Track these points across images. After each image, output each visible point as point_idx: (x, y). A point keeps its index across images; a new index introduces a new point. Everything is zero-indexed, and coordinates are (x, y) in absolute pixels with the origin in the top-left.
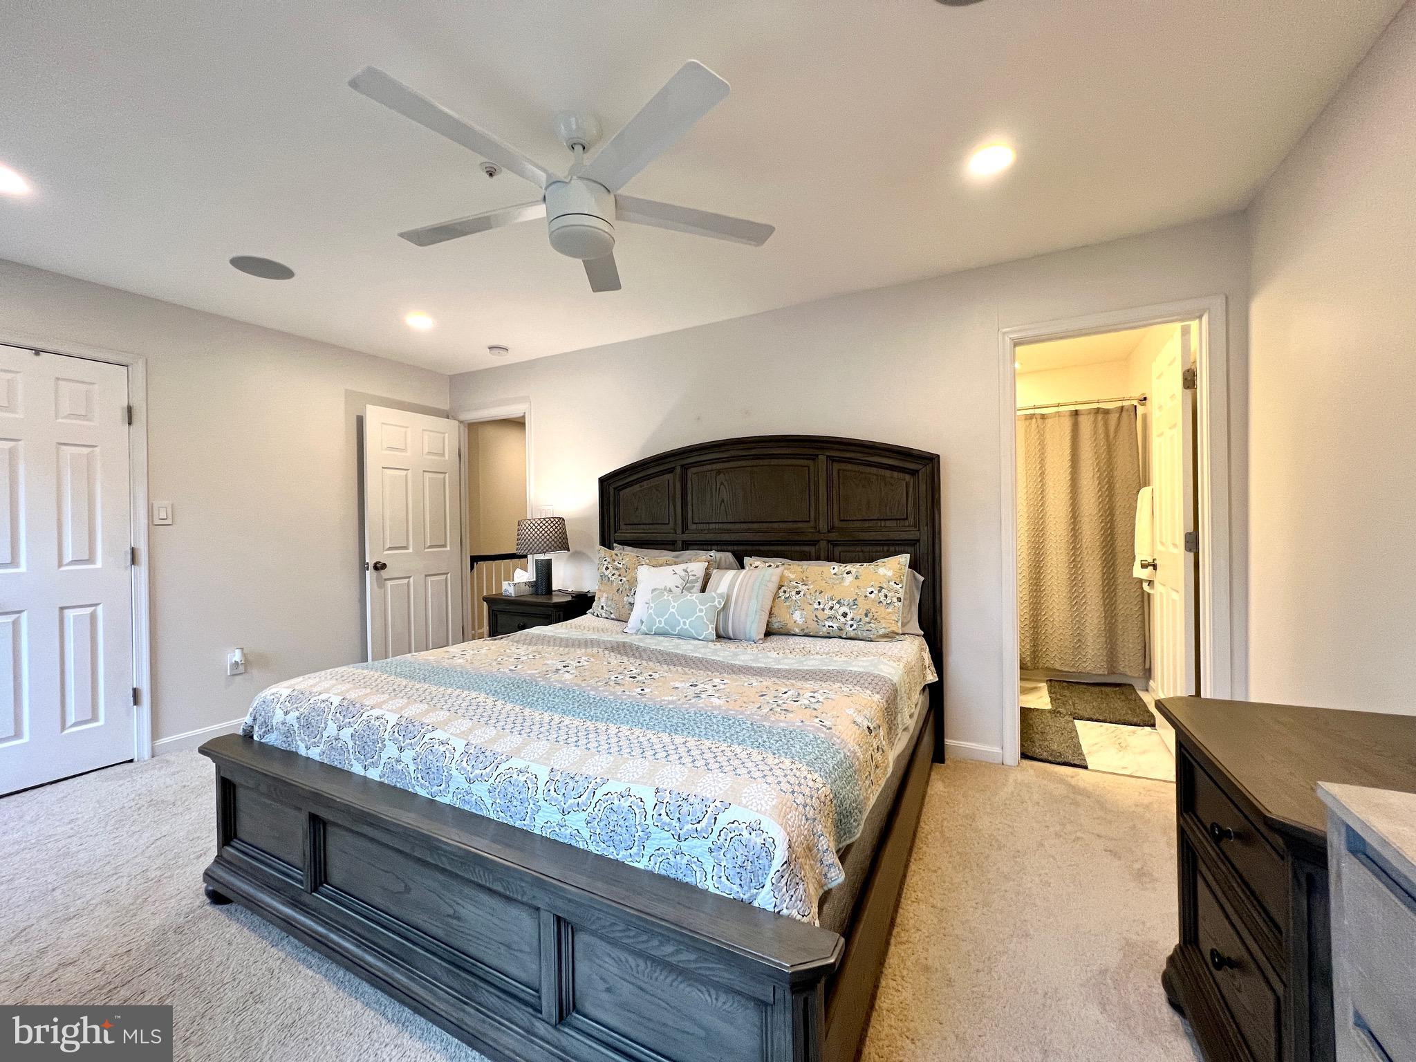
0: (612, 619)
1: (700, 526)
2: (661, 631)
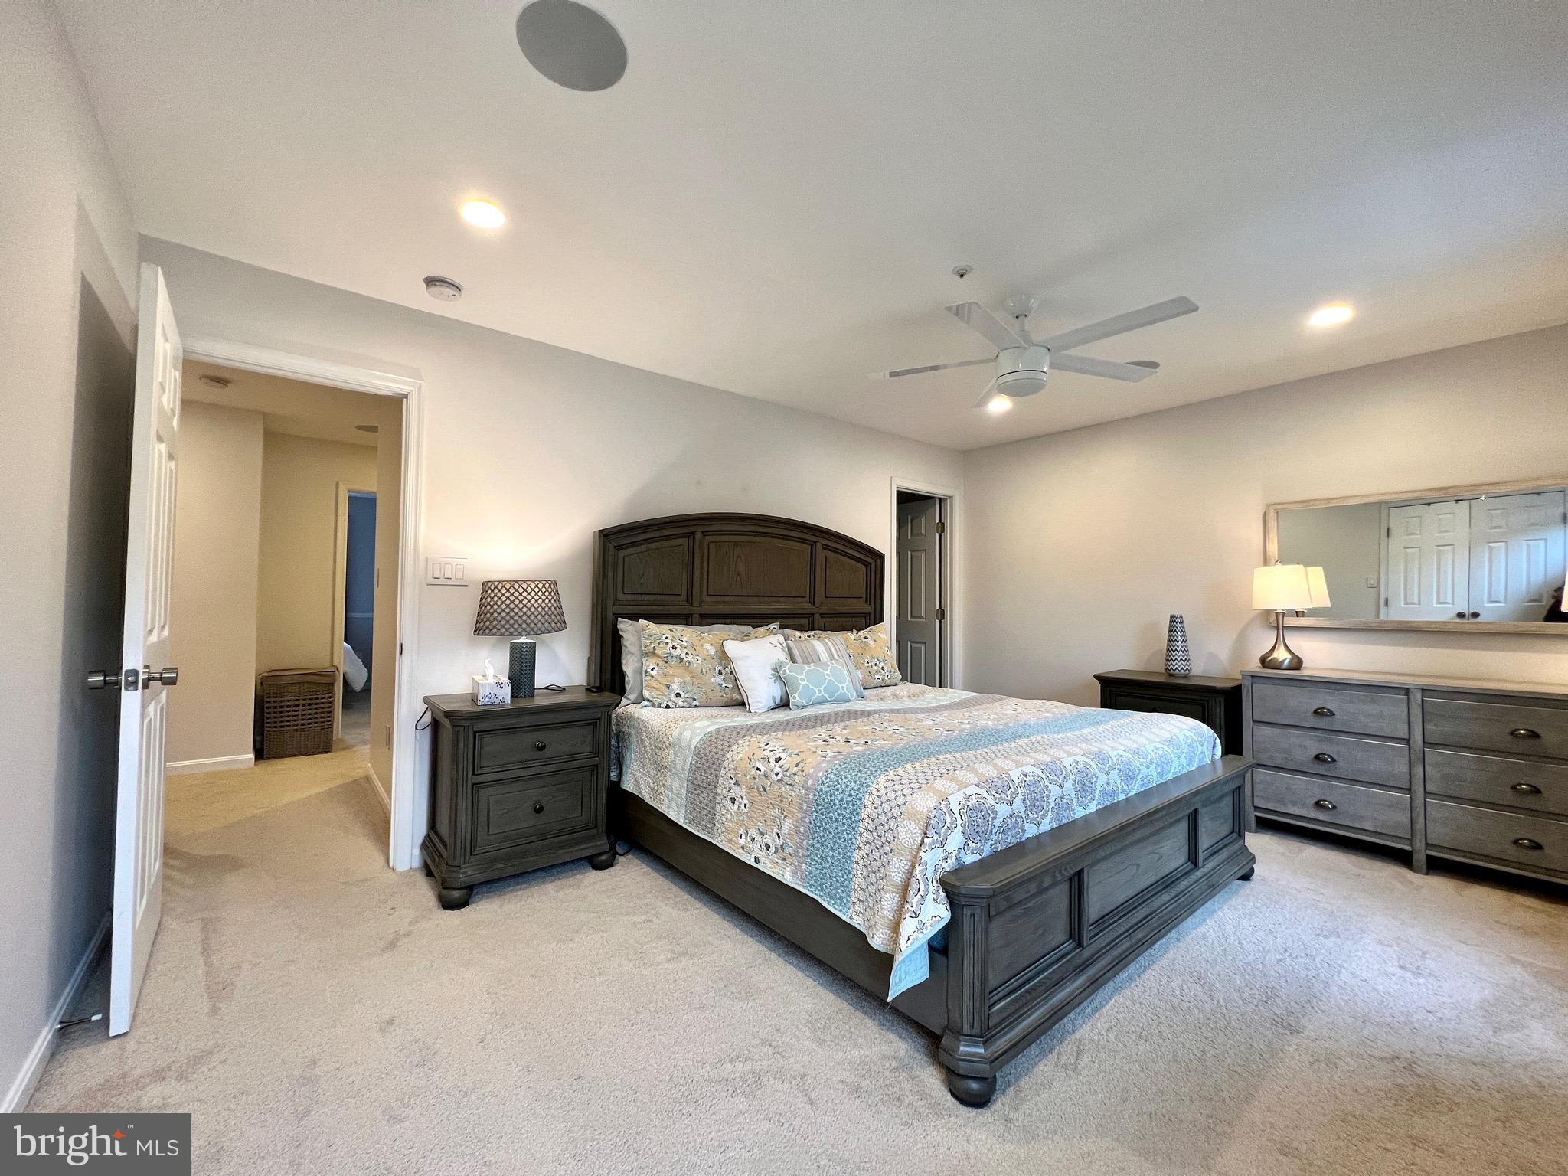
0: (696, 706)
1: (714, 599)
2: (819, 700)
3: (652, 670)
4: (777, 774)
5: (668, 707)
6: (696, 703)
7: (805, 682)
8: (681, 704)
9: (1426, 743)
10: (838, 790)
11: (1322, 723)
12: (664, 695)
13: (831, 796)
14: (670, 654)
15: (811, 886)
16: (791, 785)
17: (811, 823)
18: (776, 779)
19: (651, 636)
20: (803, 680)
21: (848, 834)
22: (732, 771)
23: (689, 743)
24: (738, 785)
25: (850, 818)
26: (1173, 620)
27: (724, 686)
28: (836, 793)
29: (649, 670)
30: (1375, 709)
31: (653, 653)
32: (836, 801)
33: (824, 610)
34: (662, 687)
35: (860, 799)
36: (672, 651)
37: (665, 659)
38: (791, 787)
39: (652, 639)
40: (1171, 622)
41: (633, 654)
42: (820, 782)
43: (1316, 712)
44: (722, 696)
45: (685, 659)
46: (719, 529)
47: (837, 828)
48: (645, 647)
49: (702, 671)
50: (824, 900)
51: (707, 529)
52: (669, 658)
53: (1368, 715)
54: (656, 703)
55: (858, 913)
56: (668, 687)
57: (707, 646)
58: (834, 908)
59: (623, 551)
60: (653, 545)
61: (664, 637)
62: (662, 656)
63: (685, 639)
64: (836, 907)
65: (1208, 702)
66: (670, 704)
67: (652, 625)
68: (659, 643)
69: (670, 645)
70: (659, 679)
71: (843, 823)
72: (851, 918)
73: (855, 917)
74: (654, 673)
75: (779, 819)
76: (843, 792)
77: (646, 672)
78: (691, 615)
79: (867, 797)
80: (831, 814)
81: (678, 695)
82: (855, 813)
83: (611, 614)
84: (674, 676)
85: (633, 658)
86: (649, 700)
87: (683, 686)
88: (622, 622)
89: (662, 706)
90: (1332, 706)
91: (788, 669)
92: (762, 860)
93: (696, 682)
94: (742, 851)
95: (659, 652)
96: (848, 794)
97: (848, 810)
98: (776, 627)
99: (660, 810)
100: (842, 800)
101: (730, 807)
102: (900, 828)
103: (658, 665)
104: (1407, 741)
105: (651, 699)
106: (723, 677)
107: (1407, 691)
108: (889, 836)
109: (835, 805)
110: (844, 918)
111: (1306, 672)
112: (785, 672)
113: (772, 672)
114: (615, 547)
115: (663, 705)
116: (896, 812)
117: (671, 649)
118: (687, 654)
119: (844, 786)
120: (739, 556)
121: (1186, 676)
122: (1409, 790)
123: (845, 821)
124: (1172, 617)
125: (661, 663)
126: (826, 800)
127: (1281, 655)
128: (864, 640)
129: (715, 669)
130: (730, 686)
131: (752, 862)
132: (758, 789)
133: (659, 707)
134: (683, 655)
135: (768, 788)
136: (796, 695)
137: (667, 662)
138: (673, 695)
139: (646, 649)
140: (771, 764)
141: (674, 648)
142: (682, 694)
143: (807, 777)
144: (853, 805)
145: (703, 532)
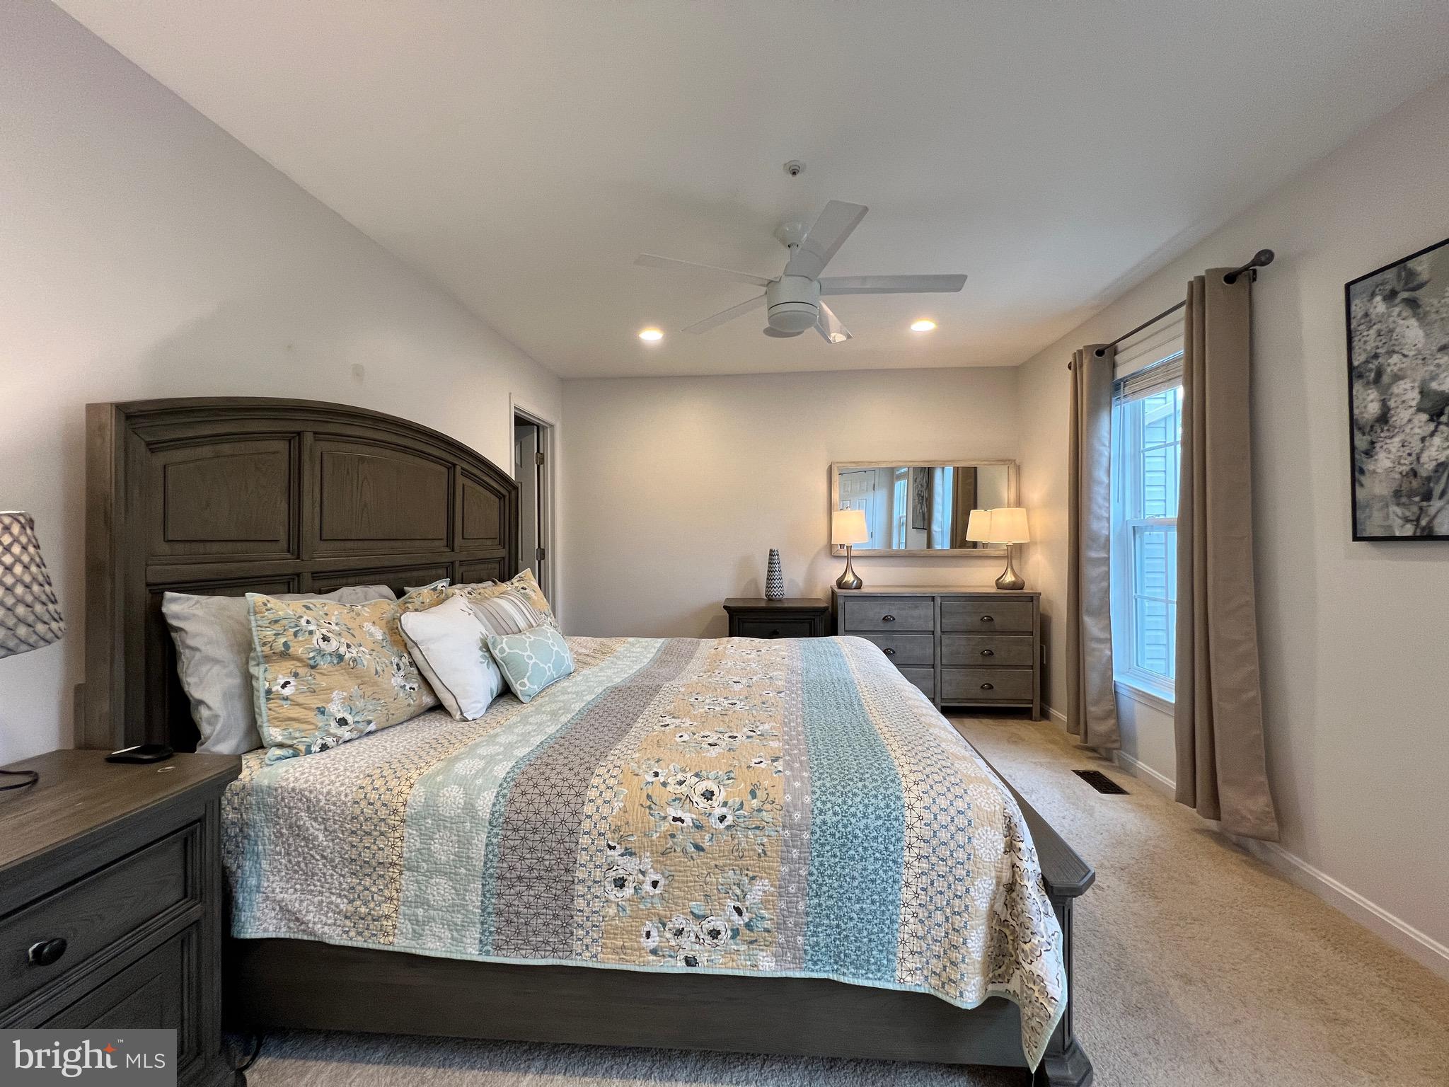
3: (284, 686)
4: (722, 819)
5: (324, 747)
6: (372, 727)
7: (534, 660)
8: (347, 736)
9: (943, 632)
10: (854, 815)
11: (888, 627)
12: (317, 728)
13: (845, 826)
14: (319, 651)
15: (815, 963)
16: (757, 828)
17: (811, 874)
18: (722, 826)
19: (276, 622)
20: (530, 657)
21: (885, 871)
22: (609, 835)
23: (469, 808)
24: (631, 854)
25: (886, 849)
26: (772, 553)
27: (407, 688)
28: (853, 820)
29: (277, 688)
30: (916, 613)
31: (285, 654)
32: (857, 831)
33: (463, 556)
34: (311, 715)
35: (897, 819)
36: (323, 645)
37: (312, 662)
38: (758, 832)
39: (277, 627)
40: (771, 555)
41: (216, 661)
42: (816, 812)
43: (884, 619)
44: (409, 705)
45: (348, 656)
46: (338, 431)
47: (865, 869)
48: (264, 644)
49: (377, 673)
50: (844, 974)
51: (321, 428)
52: (318, 658)
53: (913, 617)
54: (302, 748)
55: (912, 972)
56: (322, 711)
57: (368, 626)
58: (868, 978)
59: (161, 454)
60: (226, 448)
61: (303, 622)
62: (304, 656)
63: (333, 620)
64: (871, 976)
65: (814, 620)
66: (330, 741)
67: (273, 601)
68: (295, 634)
69: (318, 635)
70: (301, 699)
71: (876, 859)
72: (904, 982)
73: (909, 979)
74: (288, 691)
75: (738, 885)
76: (865, 816)
77: (269, 692)
78: (298, 575)
79: (907, 813)
80: (852, 852)
81: (342, 722)
82: (893, 840)
83: (144, 586)
84: (331, 690)
85: (216, 669)
86: (281, 746)
87: (349, 702)
88: (174, 600)
89: (313, 749)
90: (894, 614)
91: (504, 647)
92: (702, 958)
93: (369, 690)
94: (652, 958)
95: (298, 649)
96: (873, 816)
97: (880, 839)
98: (444, 584)
99: (391, 948)
100: (867, 827)
101: (614, 894)
102: (974, 841)
103: (296, 675)
104: (933, 633)
105: (289, 742)
106: (403, 673)
107: (933, 598)
108: (961, 855)
109: (856, 837)
110: (890, 986)
111: (865, 590)
112: (502, 651)
113: (482, 653)
114: (148, 444)
115: (315, 748)
116: (961, 821)
117: (321, 641)
118: (348, 646)
119: (861, 807)
120: (366, 478)
121: (780, 600)
122: (933, 666)
123: (877, 855)
124: (771, 551)
125: (302, 671)
126: (838, 835)
127: (849, 578)
128: (523, 591)
129: (392, 663)
130: (415, 686)
131: (680, 967)
132: (684, 851)
133: (308, 752)
134: (343, 650)
135: (706, 845)
136: (525, 680)
137: (313, 667)
138: (334, 724)
139: (267, 649)
140: (702, 805)
141: (325, 639)
142: (350, 719)
143: (786, 810)
144: (888, 830)
145: (315, 433)
